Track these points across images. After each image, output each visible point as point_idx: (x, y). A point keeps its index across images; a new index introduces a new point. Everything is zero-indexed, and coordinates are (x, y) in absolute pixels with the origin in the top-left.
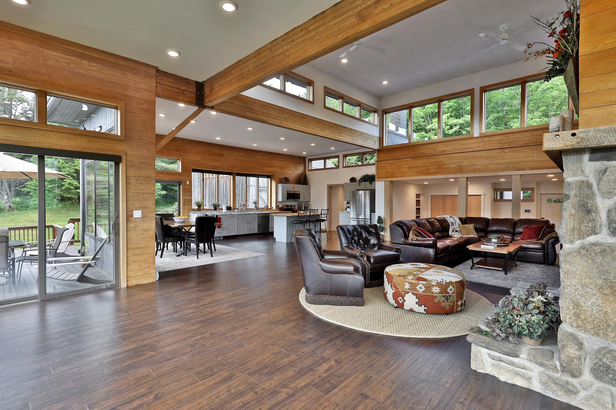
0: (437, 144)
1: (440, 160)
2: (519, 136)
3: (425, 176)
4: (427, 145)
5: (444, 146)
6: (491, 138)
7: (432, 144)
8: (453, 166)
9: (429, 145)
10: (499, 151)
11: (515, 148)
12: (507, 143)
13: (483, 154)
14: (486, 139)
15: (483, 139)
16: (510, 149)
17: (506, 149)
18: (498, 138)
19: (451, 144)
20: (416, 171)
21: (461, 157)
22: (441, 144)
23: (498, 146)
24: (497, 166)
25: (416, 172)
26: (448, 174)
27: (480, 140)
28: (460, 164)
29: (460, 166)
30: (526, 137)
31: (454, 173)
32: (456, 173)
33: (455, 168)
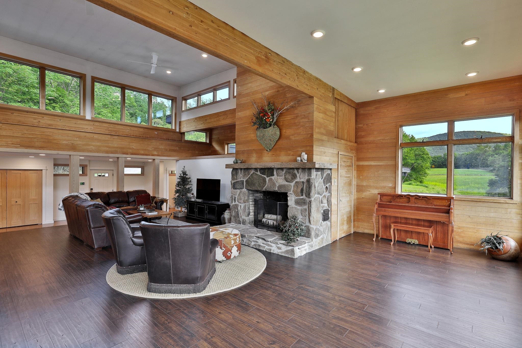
0: (43, 116)
1: (48, 134)
2: (122, 128)
3: (26, 148)
4: (26, 113)
5: (52, 120)
6: (101, 124)
7: (35, 113)
8: (65, 142)
9: (28, 114)
10: (109, 136)
11: (121, 137)
12: (114, 131)
13: (96, 136)
14: (97, 124)
15: (94, 123)
16: (118, 136)
17: (114, 136)
18: (107, 126)
19: (60, 120)
20: (12, 141)
21: (74, 135)
22: (47, 116)
23: (107, 132)
24: (108, 149)
25: (11, 143)
26: (59, 150)
27: (92, 123)
28: (72, 142)
29: (73, 144)
30: (127, 130)
31: (67, 150)
32: (69, 150)
33: (67, 145)
